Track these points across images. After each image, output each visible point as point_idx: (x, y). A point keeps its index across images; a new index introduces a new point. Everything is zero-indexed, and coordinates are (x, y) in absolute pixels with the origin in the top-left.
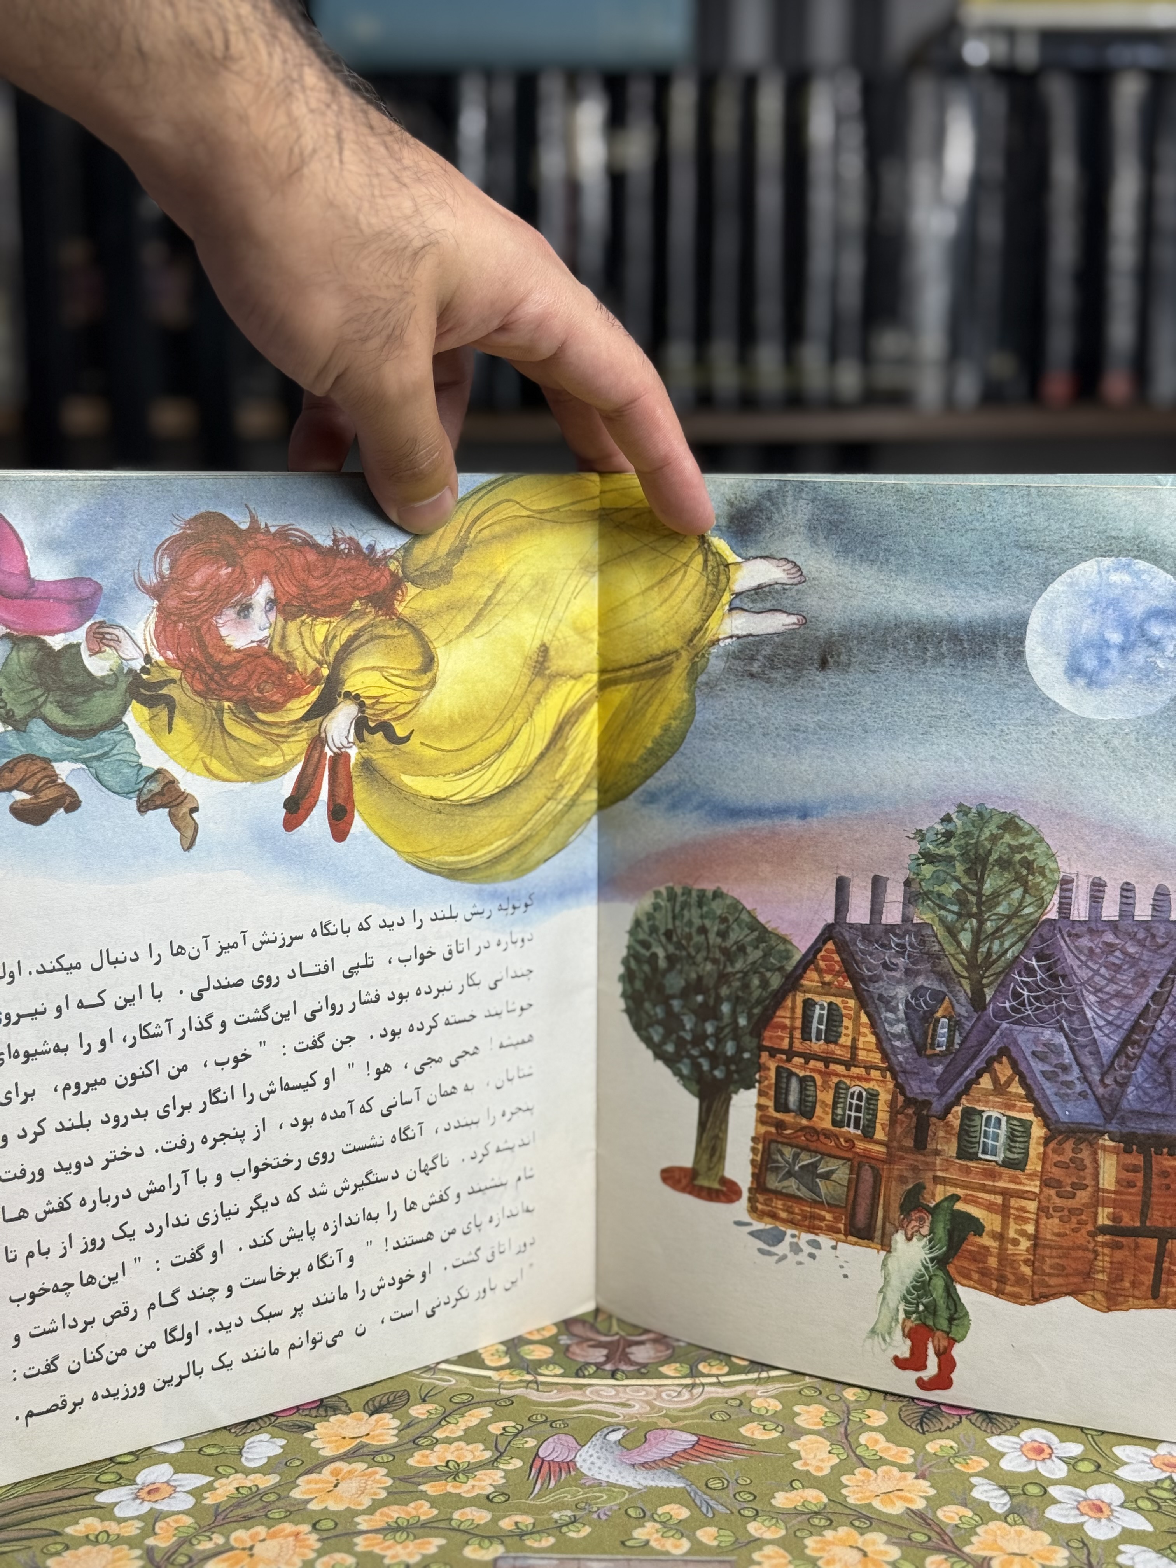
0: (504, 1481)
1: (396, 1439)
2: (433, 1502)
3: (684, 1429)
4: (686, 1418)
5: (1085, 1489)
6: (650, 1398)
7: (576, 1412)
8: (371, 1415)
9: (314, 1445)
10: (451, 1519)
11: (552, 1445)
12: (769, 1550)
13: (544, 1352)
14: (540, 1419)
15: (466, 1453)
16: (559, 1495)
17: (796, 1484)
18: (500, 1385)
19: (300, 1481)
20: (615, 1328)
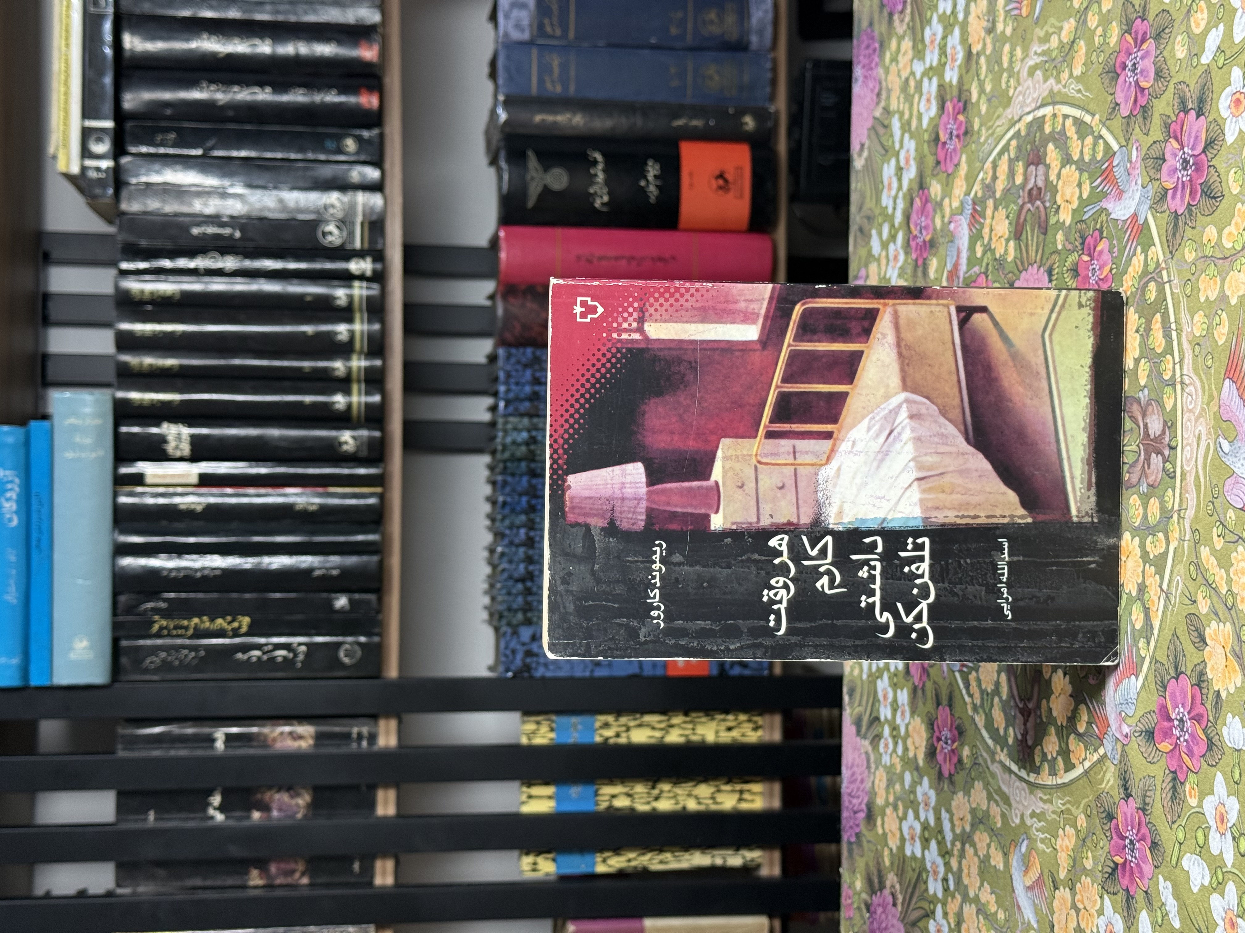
1: (1228, 624)
3: (1219, 390)
4: (1210, 389)
6: (1193, 418)
7: (1205, 478)
8: (1207, 645)
9: (1232, 691)
11: (1233, 497)
13: (1154, 503)
14: (1211, 507)
15: (1240, 567)
18: (1181, 540)
20: (1134, 447)
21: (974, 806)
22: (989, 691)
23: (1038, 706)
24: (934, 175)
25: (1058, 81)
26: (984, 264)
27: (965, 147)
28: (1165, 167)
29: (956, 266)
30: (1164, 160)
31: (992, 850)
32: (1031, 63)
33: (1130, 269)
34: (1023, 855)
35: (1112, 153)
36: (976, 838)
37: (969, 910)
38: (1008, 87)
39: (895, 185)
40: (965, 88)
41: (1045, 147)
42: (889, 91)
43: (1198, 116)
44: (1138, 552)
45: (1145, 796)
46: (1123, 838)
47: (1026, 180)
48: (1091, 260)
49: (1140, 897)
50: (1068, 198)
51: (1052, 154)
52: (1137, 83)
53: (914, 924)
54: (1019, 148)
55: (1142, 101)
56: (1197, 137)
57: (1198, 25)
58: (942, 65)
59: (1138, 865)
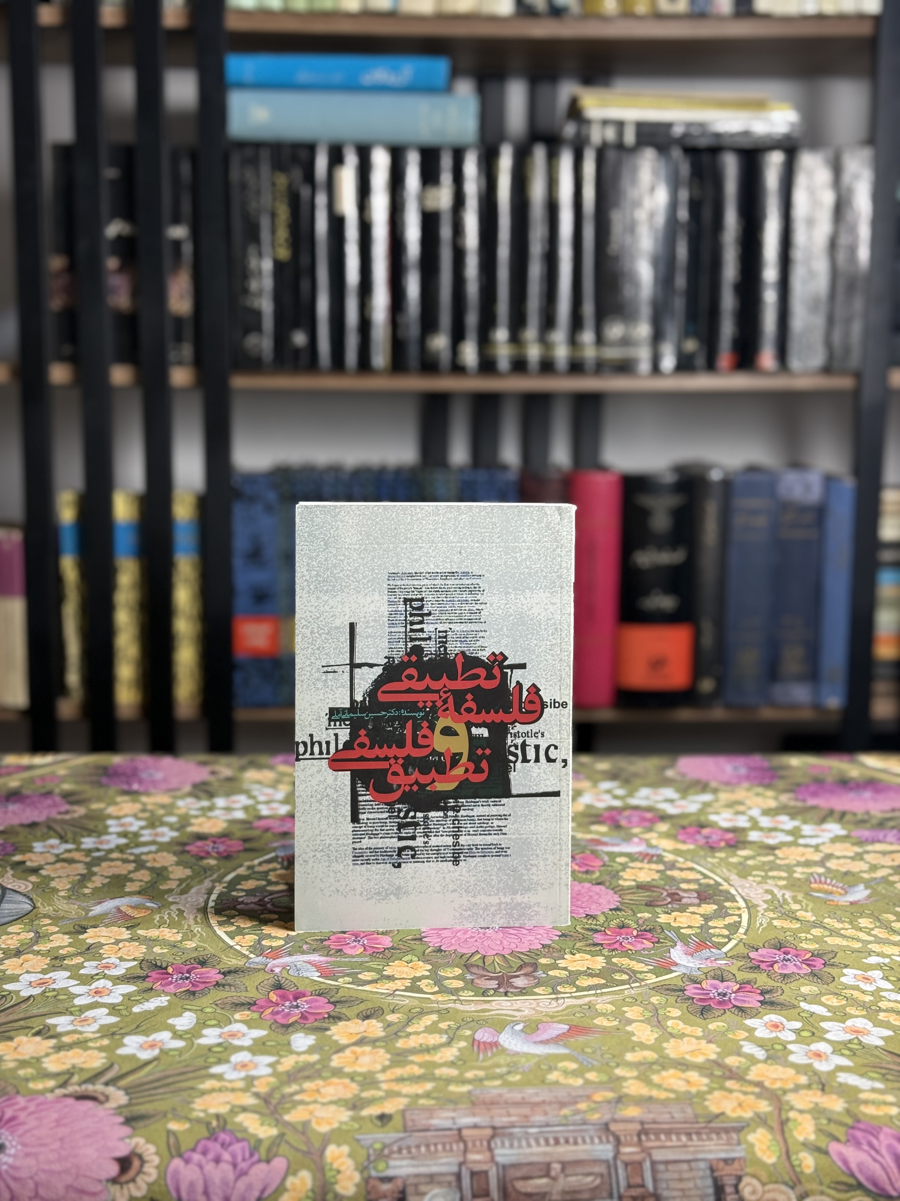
0: (458, 1053)
1: (384, 1034)
2: (420, 1065)
3: (560, 1022)
4: (558, 1016)
5: (808, 1045)
6: (533, 1006)
7: (490, 1015)
8: (363, 1020)
9: (335, 1038)
10: (433, 1074)
11: (482, 1034)
12: (630, 1082)
13: (460, 984)
14: (469, 1020)
15: (430, 1039)
16: (496, 1060)
17: (637, 1049)
18: (438, 1002)
19: (335, 1057)
20: (498, 969)
21: (170, 869)
22: (269, 877)
23: (271, 912)
24: (673, 825)
25: (766, 910)
26: (611, 864)
27: (702, 847)
28: (716, 982)
29: (605, 844)
30: (722, 981)
31: (138, 884)
32: (776, 891)
33: (634, 962)
34: (144, 905)
35: (720, 947)
36: (143, 872)
37: (81, 869)
38: (755, 876)
39: (659, 798)
40: (747, 846)
41: (714, 903)
42: (732, 791)
43: (761, 1002)
44: (418, 974)
45: (230, 985)
46: (189, 972)
47: (685, 891)
48: (635, 937)
49: (147, 984)
50: (678, 919)
51: (709, 908)
52: (776, 962)
53: (50, 828)
54: (709, 885)
55: (763, 966)
56: (744, 1001)
57: (828, 1000)
58: (761, 829)
59: (171, 983)
